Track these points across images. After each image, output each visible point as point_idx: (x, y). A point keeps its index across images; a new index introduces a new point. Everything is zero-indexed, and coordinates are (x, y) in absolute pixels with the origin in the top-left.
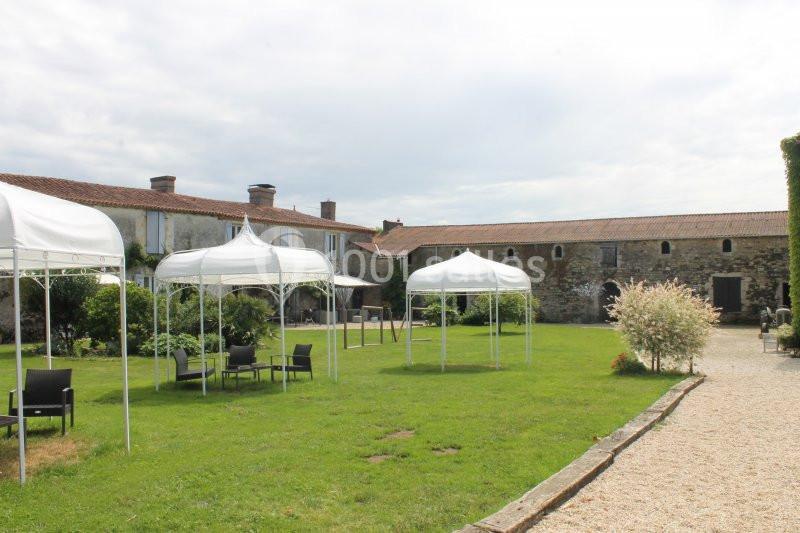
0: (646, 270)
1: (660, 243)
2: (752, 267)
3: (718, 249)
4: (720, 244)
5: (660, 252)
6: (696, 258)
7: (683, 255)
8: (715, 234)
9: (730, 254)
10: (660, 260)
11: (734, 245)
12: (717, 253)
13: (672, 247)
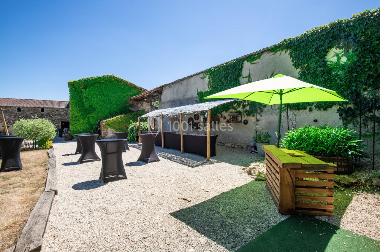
0: (11, 117)
1: (17, 108)
2: (51, 117)
3: (39, 111)
4: (40, 109)
5: (17, 111)
6: (31, 114)
7: (26, 112)
8: (38, 106)
9: (44, 113)
10: (17, 114)
11: (45, 110)
12: (39, 112)
13: (22, 109)
